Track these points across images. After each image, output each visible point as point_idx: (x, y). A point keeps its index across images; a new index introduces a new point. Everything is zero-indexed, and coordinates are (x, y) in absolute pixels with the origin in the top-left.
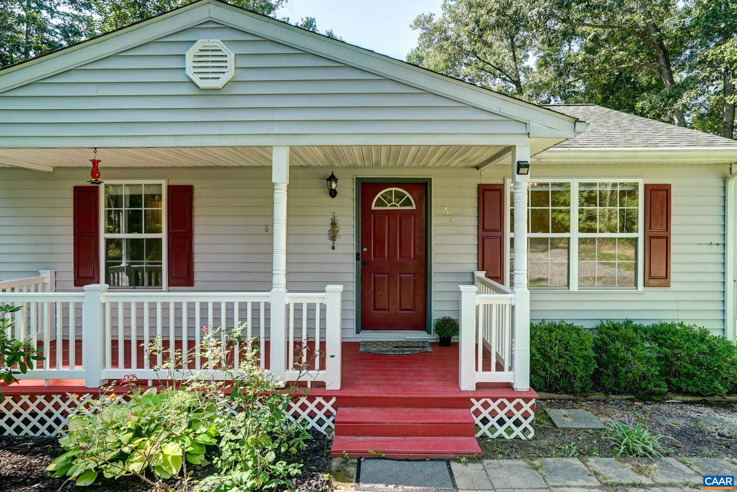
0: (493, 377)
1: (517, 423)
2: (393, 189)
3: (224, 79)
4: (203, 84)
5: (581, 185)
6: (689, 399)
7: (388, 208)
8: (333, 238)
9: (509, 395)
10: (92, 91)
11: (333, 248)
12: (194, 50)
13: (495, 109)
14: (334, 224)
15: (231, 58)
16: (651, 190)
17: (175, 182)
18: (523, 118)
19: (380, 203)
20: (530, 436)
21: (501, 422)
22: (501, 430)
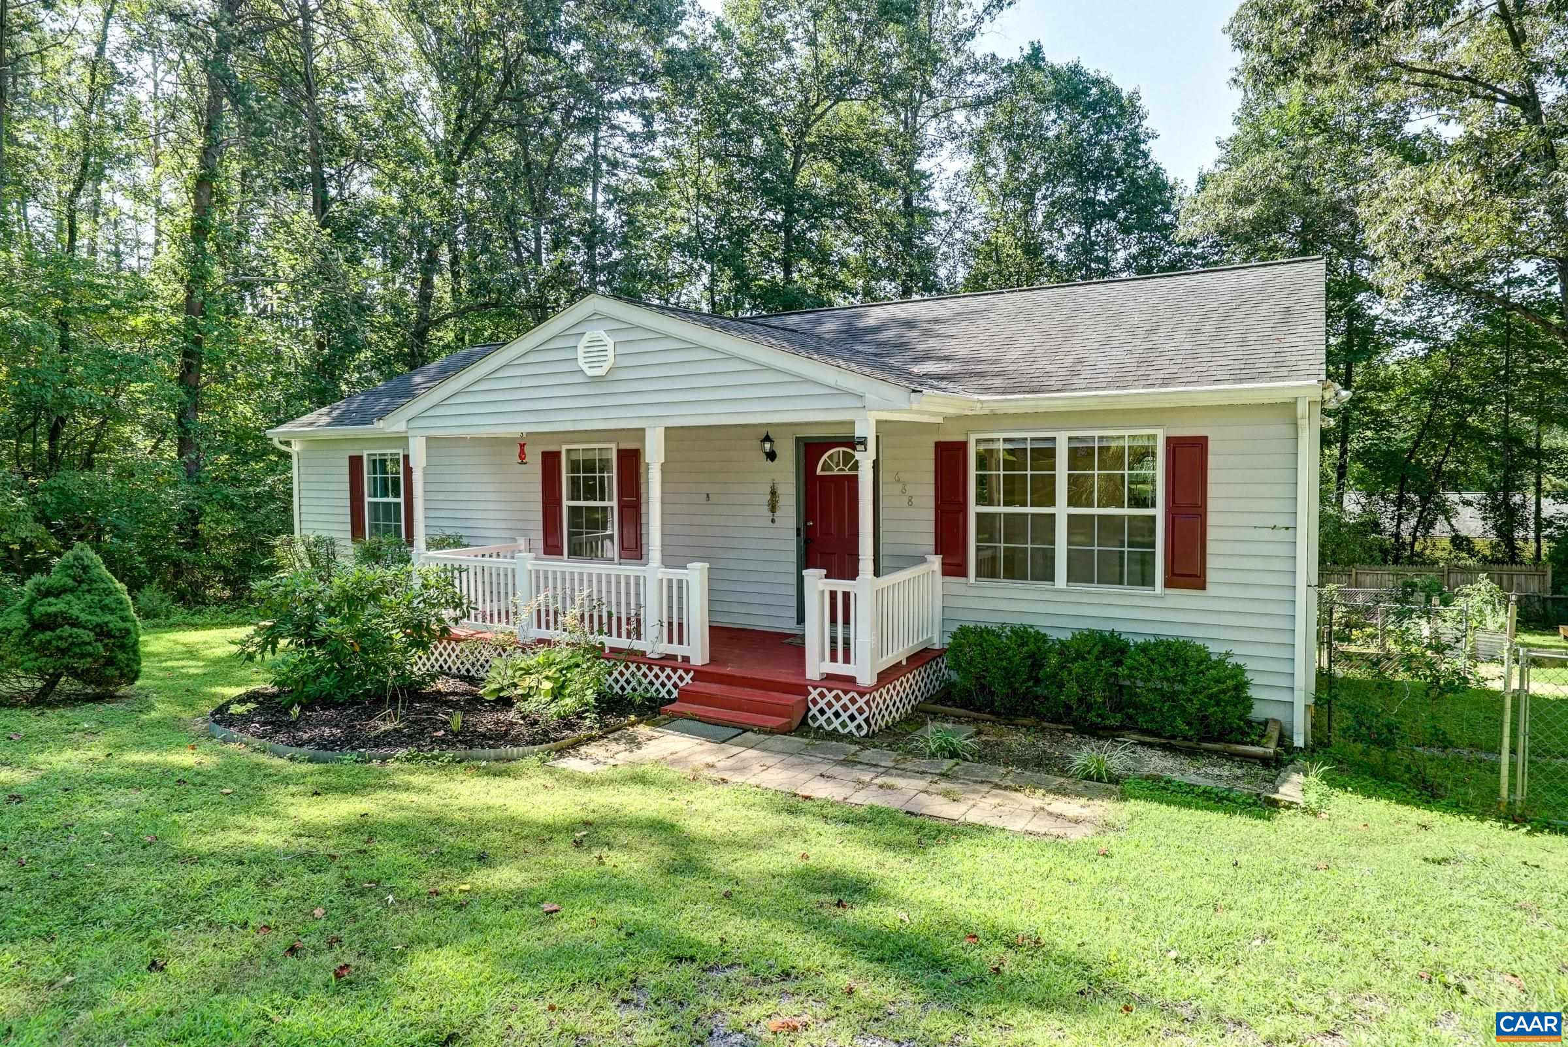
0: (839, 668)
1: (852, 718)
2: (841, 449)
3: (606, 366)
4: (590, 372)
5: (1070, 439)
6: (1148, 739)
7: (835, 472)
8: (773, 508)
9: (846, 688)
10: (515, 383)
11: (773, 521)
12: (584, 341)
13: (832, 383)
14: (773, 493)
15: (610, 348)
16: (1175, 445)
17: (623, 446)
18: (859, 391)
19: (826, 467)
20: (863, 733)
21: (837, 715)
22: (836, 723)
